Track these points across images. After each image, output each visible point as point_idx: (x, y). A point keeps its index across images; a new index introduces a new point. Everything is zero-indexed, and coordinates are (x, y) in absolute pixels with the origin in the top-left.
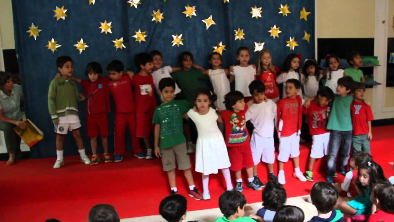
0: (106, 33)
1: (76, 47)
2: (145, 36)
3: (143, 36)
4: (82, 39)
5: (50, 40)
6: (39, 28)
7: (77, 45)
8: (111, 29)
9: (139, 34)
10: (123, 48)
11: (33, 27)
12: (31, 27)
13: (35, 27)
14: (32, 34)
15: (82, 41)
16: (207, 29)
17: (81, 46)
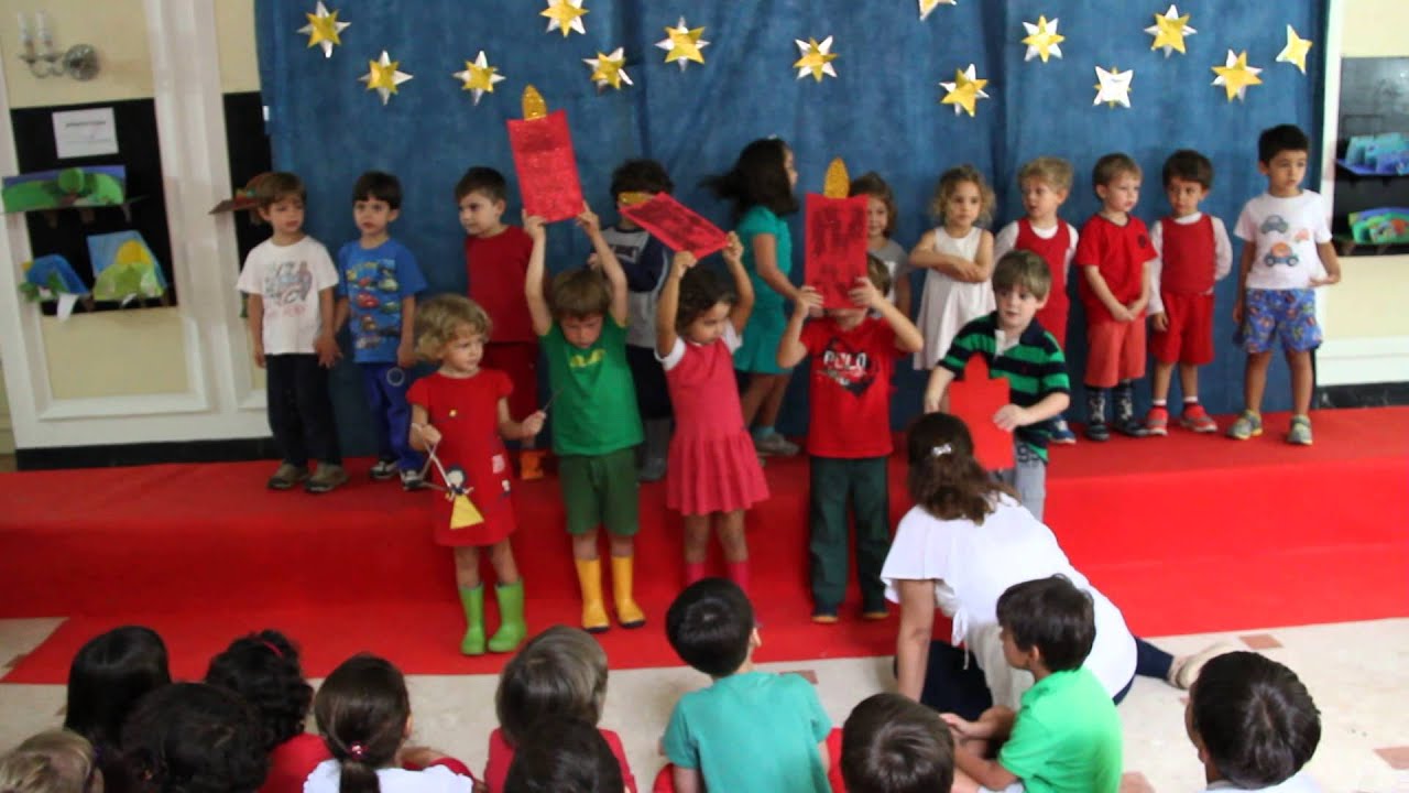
0: (566, 32)
1: (462, 83)
2: (701, 44)
3: (695, 43)
4: (482, 54)
5: (377, 58)
6: (339, 19)
7: (466, 76)
8: (584, 18)
9: (682, 35)
10: (623, 83)
11: (322, 12)
12: (314, 13)
13: (327, 15)
14: (317, 38)
15: (482, 60)
16: (922, 18)
17: (479, 75)
